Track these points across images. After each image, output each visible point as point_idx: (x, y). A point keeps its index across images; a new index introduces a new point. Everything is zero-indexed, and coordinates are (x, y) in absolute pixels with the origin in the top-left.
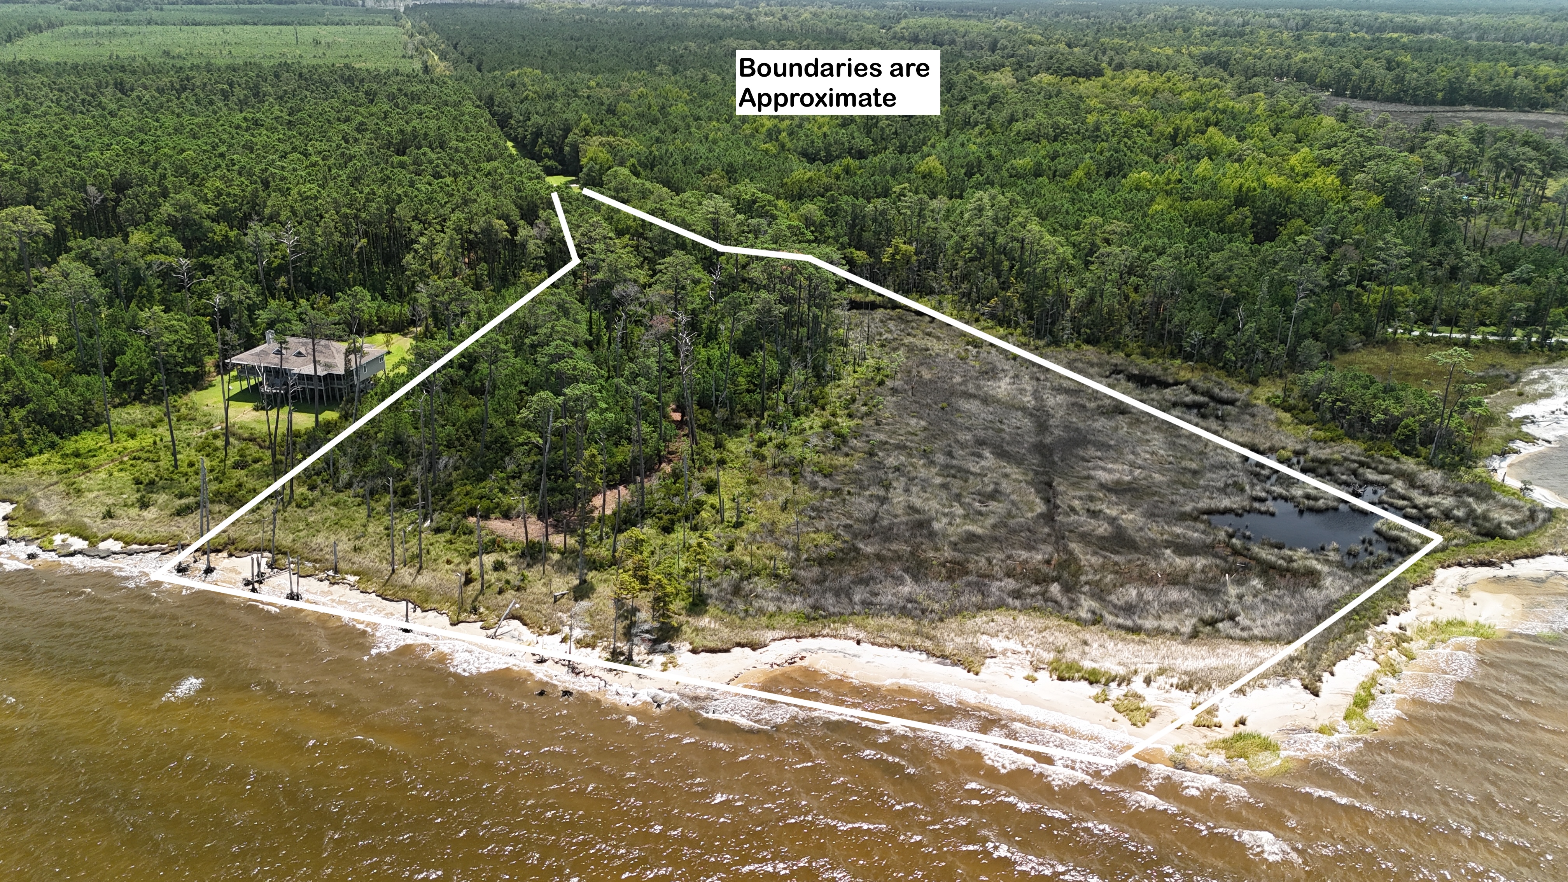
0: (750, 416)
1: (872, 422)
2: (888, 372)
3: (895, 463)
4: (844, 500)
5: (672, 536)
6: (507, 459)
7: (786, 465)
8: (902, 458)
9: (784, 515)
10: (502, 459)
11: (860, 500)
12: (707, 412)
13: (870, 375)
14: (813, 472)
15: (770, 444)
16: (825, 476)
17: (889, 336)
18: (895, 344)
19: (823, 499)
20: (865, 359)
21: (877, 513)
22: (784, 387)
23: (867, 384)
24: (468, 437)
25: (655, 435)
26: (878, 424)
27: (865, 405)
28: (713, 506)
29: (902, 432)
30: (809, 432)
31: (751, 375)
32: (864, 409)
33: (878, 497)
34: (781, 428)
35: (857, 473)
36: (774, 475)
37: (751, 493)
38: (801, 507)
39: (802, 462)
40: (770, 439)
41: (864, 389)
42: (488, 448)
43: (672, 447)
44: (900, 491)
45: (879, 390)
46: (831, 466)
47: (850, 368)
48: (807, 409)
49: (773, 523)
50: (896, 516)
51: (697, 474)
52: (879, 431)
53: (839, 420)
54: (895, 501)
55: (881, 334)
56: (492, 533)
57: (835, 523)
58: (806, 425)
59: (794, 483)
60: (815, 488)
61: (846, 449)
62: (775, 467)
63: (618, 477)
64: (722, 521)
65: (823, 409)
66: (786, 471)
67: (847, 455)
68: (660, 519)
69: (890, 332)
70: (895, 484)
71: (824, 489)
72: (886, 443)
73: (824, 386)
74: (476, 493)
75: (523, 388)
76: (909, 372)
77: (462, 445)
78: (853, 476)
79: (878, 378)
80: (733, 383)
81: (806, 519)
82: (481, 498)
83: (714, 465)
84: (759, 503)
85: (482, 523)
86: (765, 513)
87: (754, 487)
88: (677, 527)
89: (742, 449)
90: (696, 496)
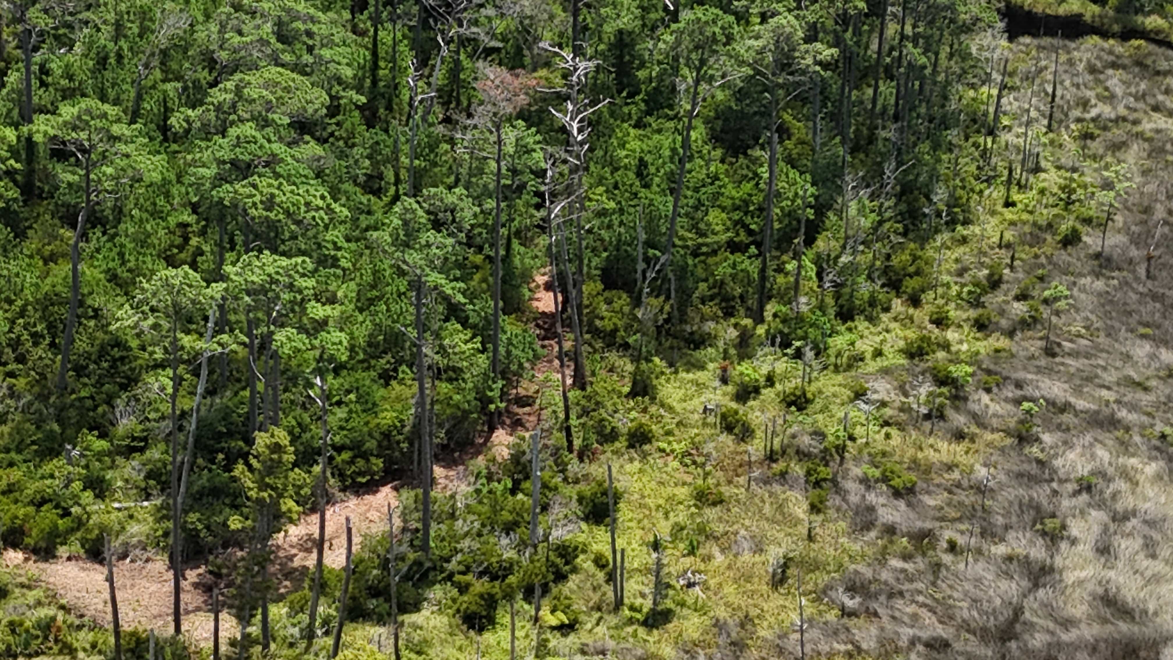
0: (729, 313)
1: (1035, 346)
2: (1092, 210)
3: (1083, 469)
4: (936, 567)
5: (489, 637)
7: (802, 455)
8: (1102, 454)
9: (777, 600)
10: (110, 401)
11: (979, 568)
12: (623, 300)
13: (1045, 215)
14: (865, 481)
15: (767, 393)
16: (897, 494)
17: (1106, 110)
18: (1117, 133)
19: (882, 559)
20: (1037, 170)
21: (1018, 611)
22: (821, 244)
23: (1035, 240)
25: (482, 360)
26: (1050, 352)
27: (1022, 297)
28: (599, 562)
29: (1110, 377)
30: (872, 366)
31: (743, 206)
32: (1019, 308)
33: (1026, 562)
34: (798, 355)
35: (980, 489)
36: (766, 481)
37: (701, 530)
38: (822, 579)
39: (841, 450)
40: (770, 380)
41: (1024, 254)
42: (80, 371)
43: (526, 388)
44: (1085, 549)
45: (1063, 257)
46: (915, 464)
47: (997, 193)
48: (872, 302)
49: (746, 622)
50: (1067, 623)
51: (574, 467)
52: (1049, 371)
53: (951, 335)
54: (1070, 577)
55: (1085, 104)
57: (907, 632)
58: (865, 346)
59: (815, 508)
60: (868, 526)
61: (958, 420)
62: (771, 457)
63: (378, 464)
64: (619, 603)
65: (915, 301)
66: (798, 470)
67: (959, 436)
68: (463, 589)
69: (1110, 98)
70: (1075, 528)
71: (890, 530)
72: (1065, 408)
73: (923, 240)
76: (1147, 210)
78: (967, 498)
79: (1064, 227)
80: (694, 227)
81: (832, 616)
82: (39, 503)
83: (621, 444)
84: (719, 558)
85: (34, 568)
86: (729, 589)
87: (711, 513)
88: (503, 617)
89: (697, 403)
90: (558, 534)
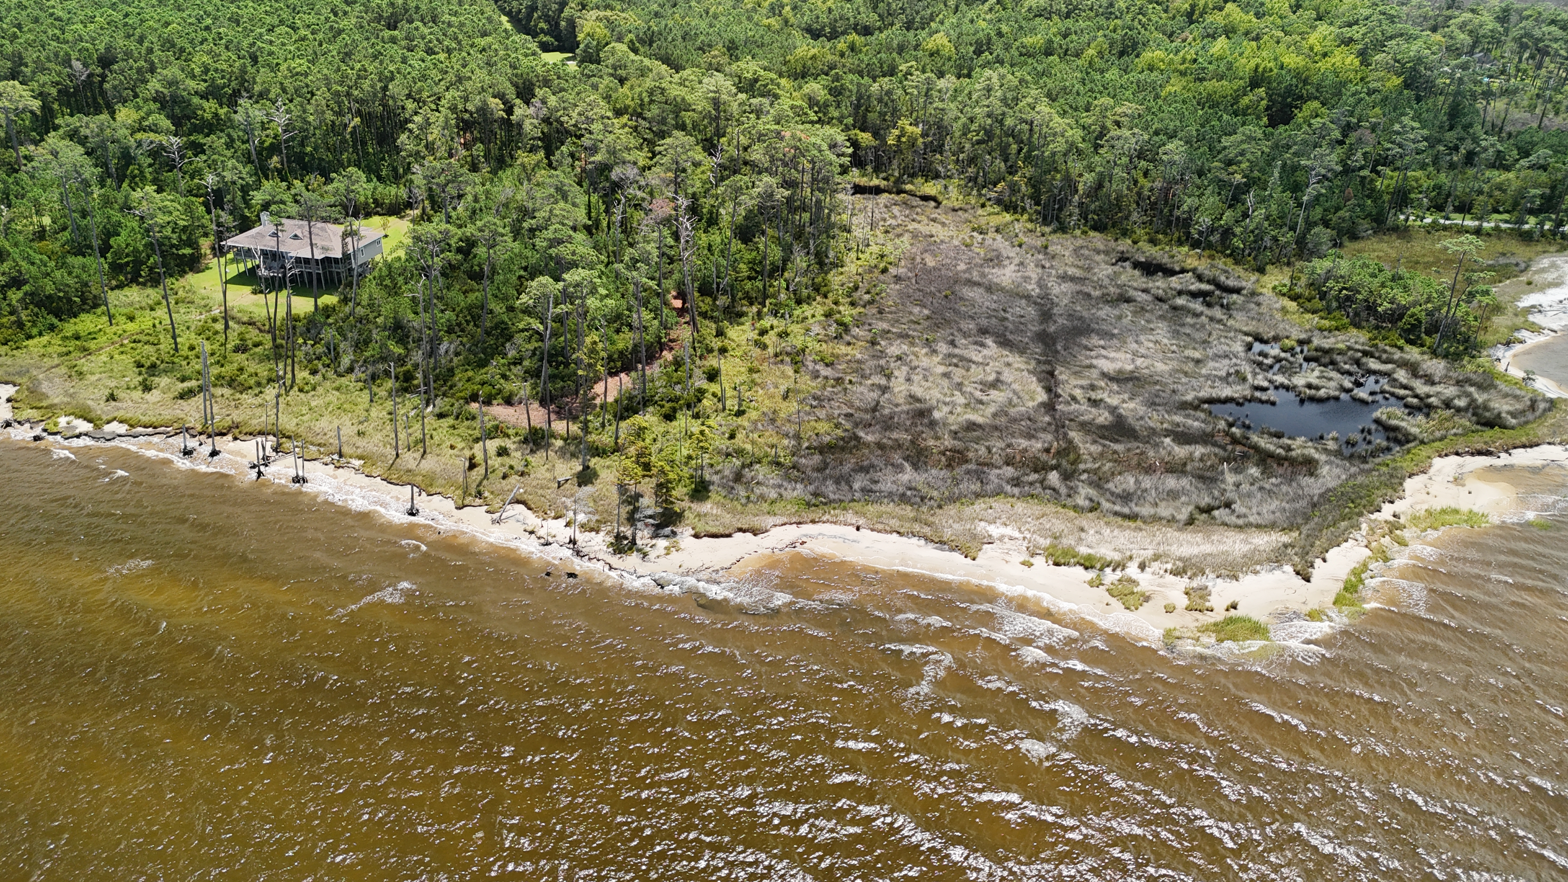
0: (751, 304)
1: (875, 311)
2: (892, 259)
3: (898, 352)
4: (845, 389)
5: (674, 423)
6: (508, 345)
7: (788, 354)
8: (905, 347)
9: (786, 404)
10: (503, 345)
11: (861, 389)
12: (708, 300)
13: (873, 262)
14: (814, 361)
15: (771, 332)
16: (827, 365)
17: (893, 222)
18: (899, 230)
19: (824, 387)
20: (868, 245)
21: (878, 403)
22: (786, 274)
23: (871, 272)
24: (468, 322)
25: (656, 322)
26: (880, 312)
27: (868, 292)
28: (714, 395)
29: (904, 320)
30: (811, 321)
31: (752, 262)
32: (867, 297)
33: (879, 386)
34: (783, 316)
35: (859, 362)
36: (776, 363)
37: (753, 381)
38: (802, 396)
39: (803, 351)
40: (772, 328)
41: (867, 277)
42: (488, 333)
43: (673, 335)
44: (901, 380)
45: (882, 277)
46: (833, 355)
47: (853, 255)
48: (809, 297)
49: (775, 412)
50: (897, 405)
51: (698, 362)
52: (881, 319)
53: (841, 308)
54: (896, 390)
55: (885, 220)
56: (495, 419)
57: (837, 412)
58: (808, 314)
59: (796, 372)
60: (817, 377)
61: (848, 338)
62: (776, 355)
63: (619, 364)
64: (724, 409)
65: (825, 296)
66: (788, 359)
67: (849, 344)
68: (662, 406)
69: (895, 217)
70: (896, 373)
71: (826, 378)
72: (889, 332)
73: (826, 273)
74: (478, 379)
75: (522, 273)
76: (913, 259)
77: (463, 330)
78: (855, 366)
79: (882, 265)
80: (734, 270)
81: (808, 408)
82: (483, 384)
83: (716, 353)
84: (761, 392)
85: (484, 409)
86: (767, 402)
87: (755, 376)
88: (679, 415)
89: (744, 337)
90: (697, 384)
